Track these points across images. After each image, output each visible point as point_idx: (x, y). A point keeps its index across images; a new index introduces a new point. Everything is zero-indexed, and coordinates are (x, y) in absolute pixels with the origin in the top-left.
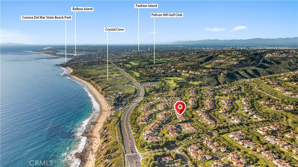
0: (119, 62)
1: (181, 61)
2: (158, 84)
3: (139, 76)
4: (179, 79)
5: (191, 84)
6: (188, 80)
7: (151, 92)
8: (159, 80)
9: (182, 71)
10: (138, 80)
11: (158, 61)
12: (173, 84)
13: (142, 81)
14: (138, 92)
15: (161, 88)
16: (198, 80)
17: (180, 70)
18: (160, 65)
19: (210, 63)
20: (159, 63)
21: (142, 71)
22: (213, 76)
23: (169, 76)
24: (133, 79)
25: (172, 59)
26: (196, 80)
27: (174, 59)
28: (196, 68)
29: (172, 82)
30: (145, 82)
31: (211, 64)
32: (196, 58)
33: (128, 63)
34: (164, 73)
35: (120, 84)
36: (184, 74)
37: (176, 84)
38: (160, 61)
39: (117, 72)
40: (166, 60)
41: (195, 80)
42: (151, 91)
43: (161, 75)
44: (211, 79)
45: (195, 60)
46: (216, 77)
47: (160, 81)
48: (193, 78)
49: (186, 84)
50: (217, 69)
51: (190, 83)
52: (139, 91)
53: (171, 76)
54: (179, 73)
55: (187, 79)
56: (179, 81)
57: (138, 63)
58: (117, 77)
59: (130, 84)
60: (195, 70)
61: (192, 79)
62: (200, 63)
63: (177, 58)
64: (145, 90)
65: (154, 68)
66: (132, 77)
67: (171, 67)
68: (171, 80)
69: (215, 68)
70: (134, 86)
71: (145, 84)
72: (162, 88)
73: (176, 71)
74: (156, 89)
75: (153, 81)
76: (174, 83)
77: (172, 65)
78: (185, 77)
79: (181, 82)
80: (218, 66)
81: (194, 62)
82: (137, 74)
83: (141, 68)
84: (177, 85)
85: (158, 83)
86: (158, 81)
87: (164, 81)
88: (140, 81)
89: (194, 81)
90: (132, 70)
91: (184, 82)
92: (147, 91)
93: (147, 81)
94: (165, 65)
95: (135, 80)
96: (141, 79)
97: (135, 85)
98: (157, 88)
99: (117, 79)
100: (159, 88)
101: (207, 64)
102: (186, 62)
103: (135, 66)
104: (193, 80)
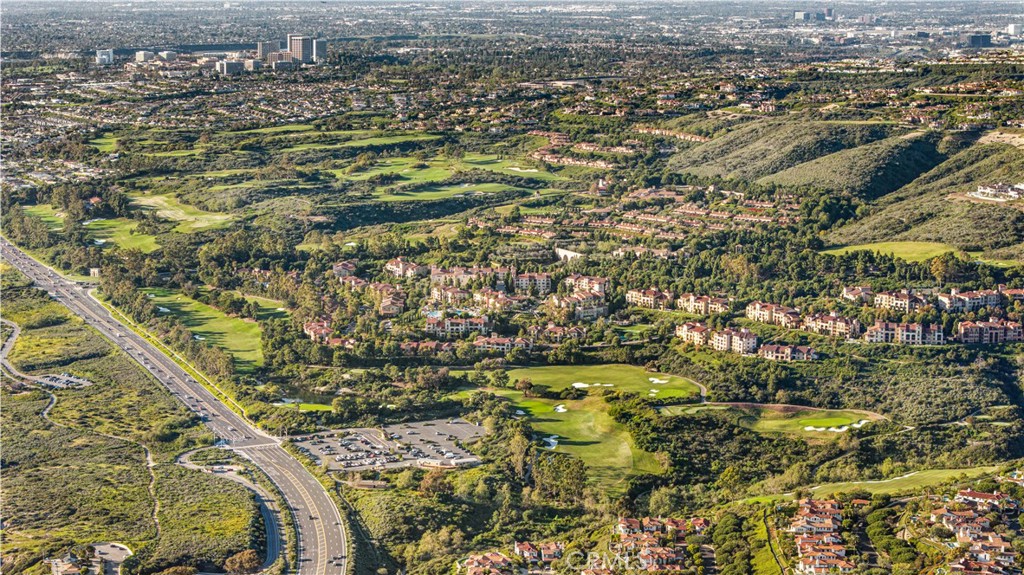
0: (32, 197)
1: (644, 194)
2: (465, 440)
3: (258, 357)
4: (659, 384)
5: (779, 441)
6: (741, 393)
7: (414, 536)
8: (467, 395)
9: (673, 306)
10: (264, 398)
11: (419, 188)
12: (607, 436)
13: (305, 408)
14: (287, 533)
15: (505, 490)
16: (835, 395)
17: (659, 296)
18: (448, 229)
19: (923, 219)
20: (431, 205)
21: (277, 294)
22: (972, 358)
23: (557, 349)
24: (212, 387)
25: (550, 168)
26: (816, 393)
27: (567, 161)
28: (802, 275)
29: (592, 419)
30: (331, 420)
31: (928, 225)
32: (775, 156)
33: (127, 210)
34: (502, 326)
35: (91, 450)
36: (697, 338)
37: (640, 444)
38: (432, 186)
39: (35, 317)
40: (492, 178)
41: (807, 393)
42: (408, 520)
43: (480, 342)
44: (953, 382)
45: (776, 178)
46: (1003, 362)
47: (476, 406)
48: (788, 381)
49: (730, 436)
50: (998, 276)
51: (770, 423)
52: (293, 524)
53: (581, 357)
54: (645, 321)
55: (736, 390)
56: (667, 412)
57: (223, 209)
58: (47, 366)
59: (190, 442)
60: (800, 293)
61: (781, 384)
62: (827, 209)
63: (593, 157)
64: (352, 516)
65: (395, 267)
66: (192, 369)
67: (561, 253)
68: (581, 395)
69: (972, 267)
70: (232, 473)
71: (336, 444)
72: (516, 489)
73: (616, 306)
74: (460, 502)
75: (412, 413)
76: (611, 433)
77: (565, 238)
78: (716, 363)
79: (681, 424)
80: (997, 245)
81: (768, 205)
82: (234, 331)
83: (265, 267)
84: (651, 446)
85: (464, 429)
86: (453, 410)
87: (512, 411)
88: (282, 416)
89: (799, 404)
90: (175, 286)
91: (710, 423)
92: (376, 523)
93: (351, 415)
94: (492, 232)
95: (230, 402)
96: (290, 388)
97: (240, 460)
98: (461, 489)
99: (45, 393)
100: (481, 488)
101: (897, 230)
102: (693, 199)
103: (200, 238)
104: (794, 401)
